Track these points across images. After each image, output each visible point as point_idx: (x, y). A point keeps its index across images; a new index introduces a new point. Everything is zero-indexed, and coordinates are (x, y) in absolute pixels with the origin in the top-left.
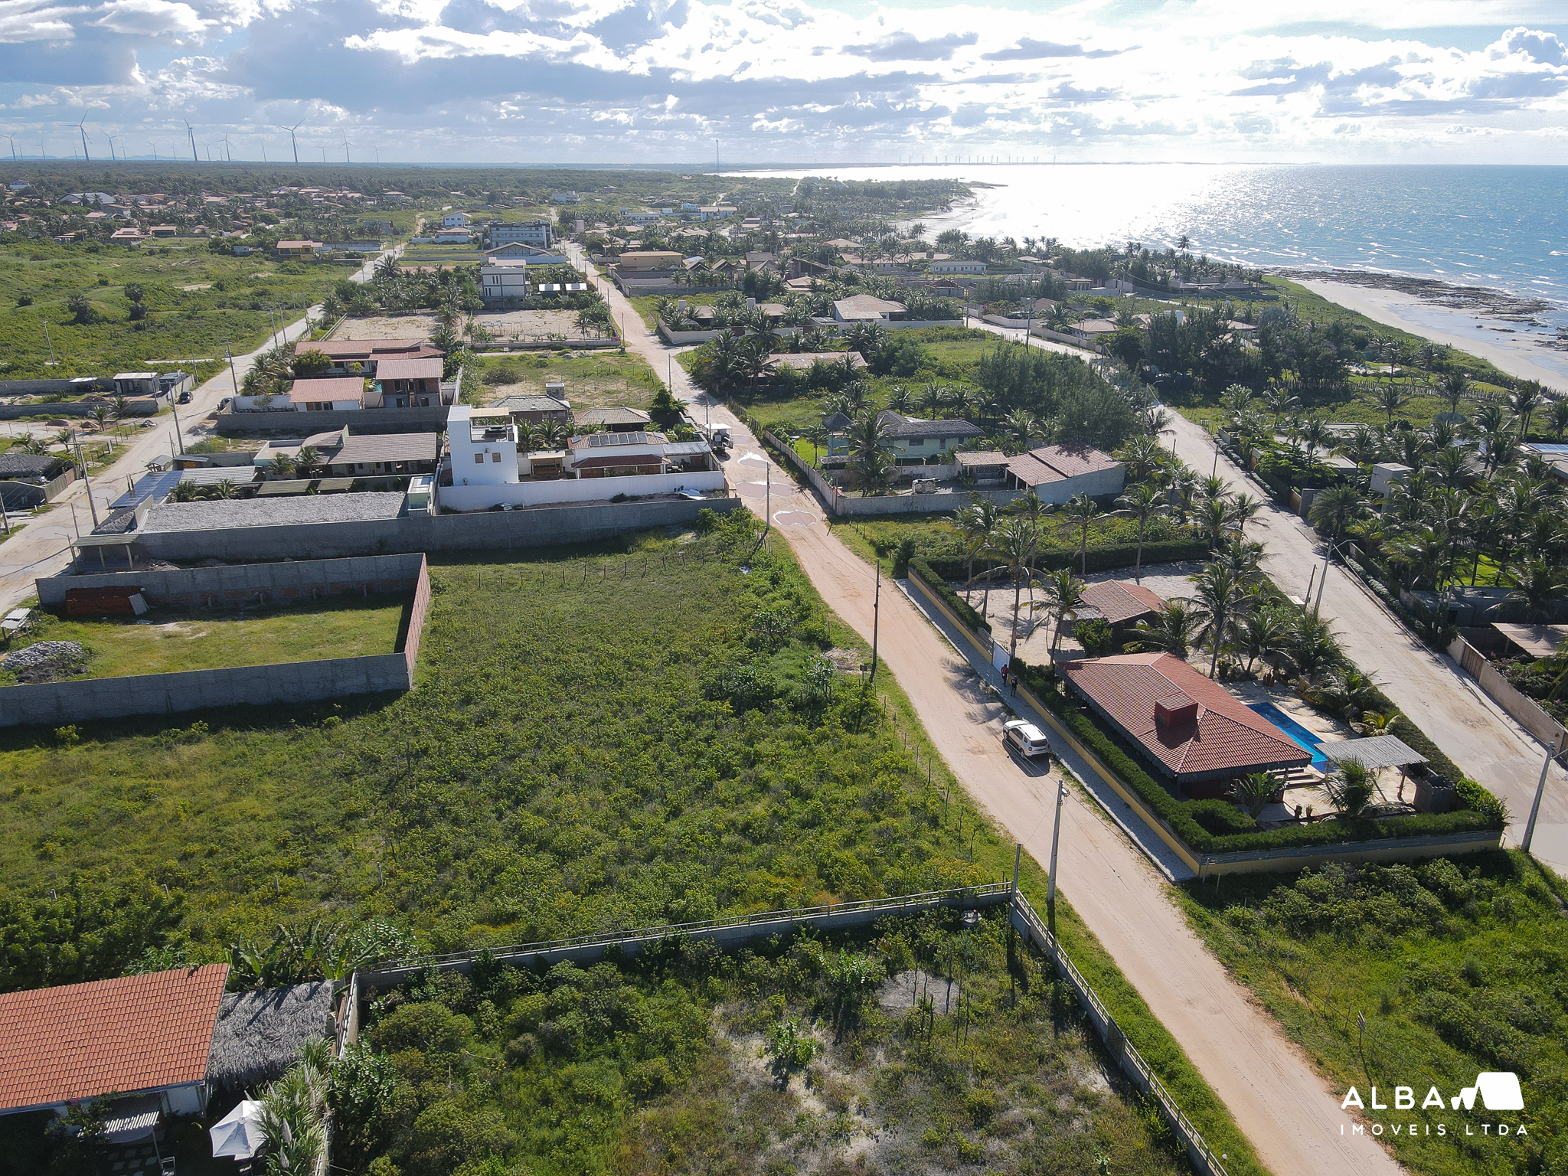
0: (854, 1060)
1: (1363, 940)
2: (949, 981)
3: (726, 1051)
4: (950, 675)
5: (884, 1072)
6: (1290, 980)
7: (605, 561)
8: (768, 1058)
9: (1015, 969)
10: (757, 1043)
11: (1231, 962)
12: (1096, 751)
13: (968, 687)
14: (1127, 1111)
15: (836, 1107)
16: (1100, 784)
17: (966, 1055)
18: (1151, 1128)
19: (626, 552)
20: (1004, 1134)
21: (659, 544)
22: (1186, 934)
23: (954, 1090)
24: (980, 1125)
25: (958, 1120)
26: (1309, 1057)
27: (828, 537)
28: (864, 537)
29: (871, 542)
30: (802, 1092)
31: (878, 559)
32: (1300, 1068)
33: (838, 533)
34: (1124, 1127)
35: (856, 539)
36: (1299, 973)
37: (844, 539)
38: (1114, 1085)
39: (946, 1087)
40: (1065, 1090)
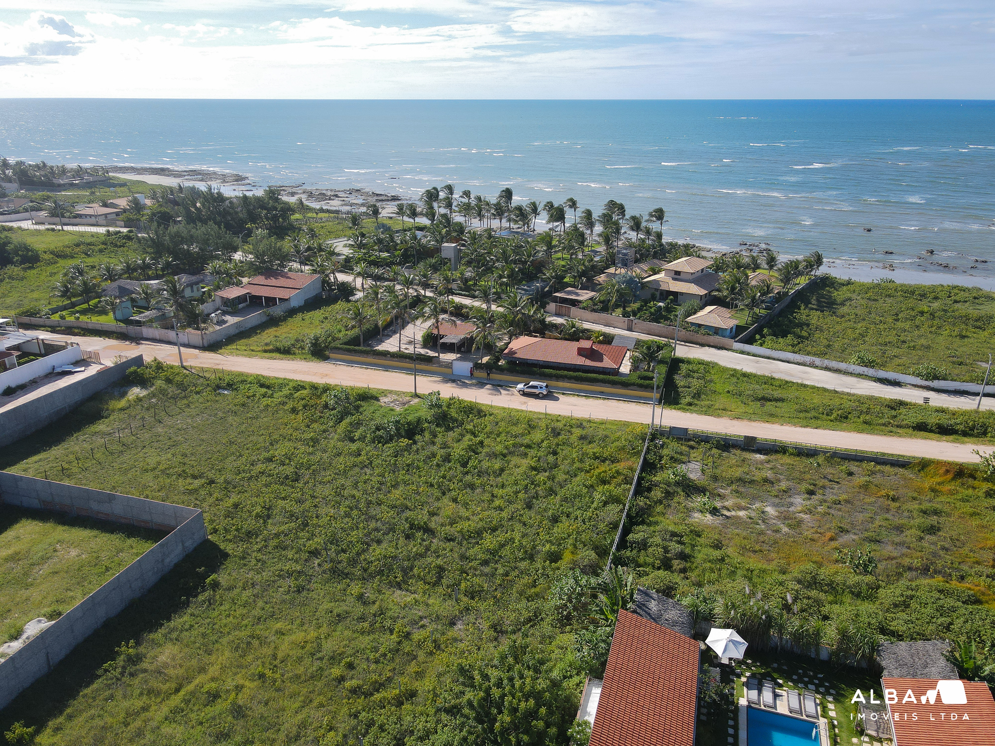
0: (721, 497)
1: (709, 393)
2: (690, 462)
4: (449, 384)
5: (732, 493)
6: (724, 410)
8: (709, 516)
10: (697, 515)
12: (570, 379)
13: (465, 385)
14: (779, 456)
15: (745, 509)
16: (580, 391)
17: (738, 472)
18: (791, 454)
19: (103, 417)
20: (779, 481)
21: (123, 403)
22: (688, 414)
23: (752, 482)
24: (773, 483)
25: (768, 487)
26: (763, 422)
27: (230, 358)
28: (253, 350)
29: (265, 351)
30: (733, 513)
31: (291, 356)
32: (767, 425)
33: (231, 354)
34: (786, 459)
35: (251, 353)
36: (721, 407)
37: (245, 356)
38: (764, 454)
39: (750, 483)
40: (762, 463)
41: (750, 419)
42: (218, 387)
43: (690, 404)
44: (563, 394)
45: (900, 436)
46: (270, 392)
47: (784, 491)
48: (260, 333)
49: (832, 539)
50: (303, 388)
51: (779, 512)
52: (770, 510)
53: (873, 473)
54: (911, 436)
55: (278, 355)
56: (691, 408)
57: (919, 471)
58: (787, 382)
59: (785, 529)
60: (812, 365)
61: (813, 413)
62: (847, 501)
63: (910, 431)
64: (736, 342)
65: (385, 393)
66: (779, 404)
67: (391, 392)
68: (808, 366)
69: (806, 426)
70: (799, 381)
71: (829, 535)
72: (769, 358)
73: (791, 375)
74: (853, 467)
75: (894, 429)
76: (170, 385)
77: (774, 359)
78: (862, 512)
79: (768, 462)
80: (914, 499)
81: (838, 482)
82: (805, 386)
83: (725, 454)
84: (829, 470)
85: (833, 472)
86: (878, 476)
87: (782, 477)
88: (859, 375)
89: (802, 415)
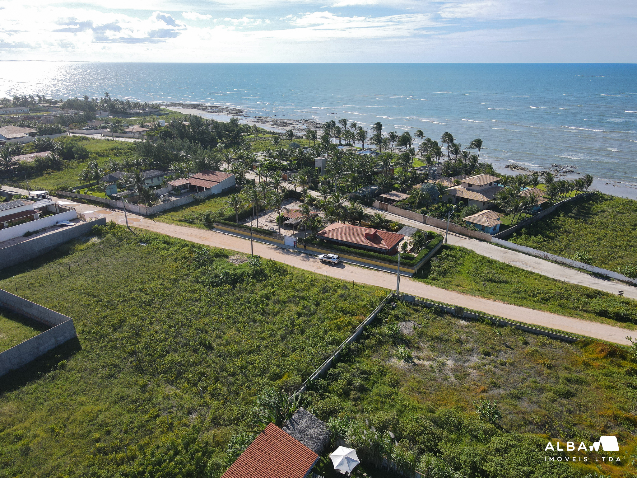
0: (418, 349)
1: (454, 272)
2: (409, 321)
3: (391, 366)
4: (278, 251)
5: (428, 347)
6: (457, 285)
7: (66, 260)
8: (402, 362)
9: (416, 311)
10: (394, 360)
11: (443, 287)
12: (356, 254)
13: (288, 253)
14: (478, 324)
15: (432, 360)
16: (362, 263)
17: (439, 332)
18: (487, 323)
19: (69, 254)
20: (468, 342)
21: (84, 247)
22: (429, 287)
23: (447, 341)
24: (462, 343)
25: (457, 346)
26: (482, 297)
27: (158, 223)
28: (173, 220)
29: (180, 221)
30: (421, 362)
31: (193, 225)
32: (484, 300)
33: (160, 221)
34: (482, 327)
35: (171, 221)
36: (456, 283)
37: (167, 223)
38: (468, 321)
39: (445, 341)
40: (462, 327)
41: (473, 294)
42: (141, 241)
43: (434, 279)
44: (350, 264)
45: (582, 319)
46: (167, 246)
47: (467, 350)
48: (185, 209)
49: (484, 391)
50: (187, 245)
51: (455, 365)
52: (450, 363)
53: (544, 344)
54: (591, 320)
55: (185, 223)
56: (434, 282)
57: (581, 347)
58: (519, 269)
59: (453, 379)
60: (546, 259)
61: (523, 295)
62: (511, 364)
63: (593, 316)
64: (495, 237)
65: (234, 253)
66: (502, 285)
67: (238, 253)
68: (542, 259)
69: (513, 304)
70: (529, 270)
71: (482, 388)
72: (515, 250)
73: (526, 265)
74: (530, 338)
75: (580, 313)
76: (114, 238)
77: (519, 252)
78: (519, 374)
79: (468, 327)
80: (567, 368)
81: (513, 349)
82: (531, 273)
83: (439, 318)
84: (510, 339)
85: (513, 340)
86: (548, 347)
87: (471, 339)
88: (579, 269)
89: (513, 295)
